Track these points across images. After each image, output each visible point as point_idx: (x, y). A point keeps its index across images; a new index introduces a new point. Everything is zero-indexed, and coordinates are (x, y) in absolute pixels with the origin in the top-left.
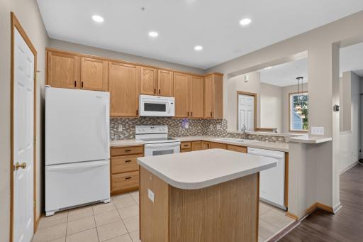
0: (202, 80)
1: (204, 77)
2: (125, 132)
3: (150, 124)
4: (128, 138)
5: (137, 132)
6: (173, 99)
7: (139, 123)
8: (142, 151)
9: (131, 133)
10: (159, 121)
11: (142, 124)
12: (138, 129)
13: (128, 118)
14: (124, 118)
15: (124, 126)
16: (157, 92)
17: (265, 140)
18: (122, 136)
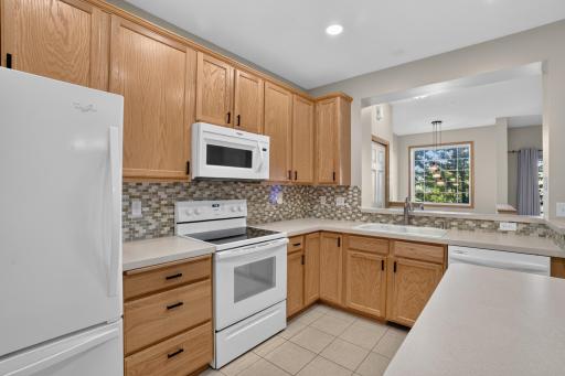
0: (312, 107)
1: (315, 102)
2: (150, 219)
3: (209, 198)
4: (157, 234)
5: (181, 217)
6: (267, 139)
7: (183, 194)
8: (208, 273)
9: (164, 220)
10: (226, 188)
11: (191, 197)
12: (184, 210)
13: (156, 181)
14: (145, 184)
15: (146, 203)
16: (233, 120)
17: (451, 226)
18: (142, 231)
